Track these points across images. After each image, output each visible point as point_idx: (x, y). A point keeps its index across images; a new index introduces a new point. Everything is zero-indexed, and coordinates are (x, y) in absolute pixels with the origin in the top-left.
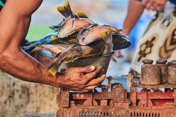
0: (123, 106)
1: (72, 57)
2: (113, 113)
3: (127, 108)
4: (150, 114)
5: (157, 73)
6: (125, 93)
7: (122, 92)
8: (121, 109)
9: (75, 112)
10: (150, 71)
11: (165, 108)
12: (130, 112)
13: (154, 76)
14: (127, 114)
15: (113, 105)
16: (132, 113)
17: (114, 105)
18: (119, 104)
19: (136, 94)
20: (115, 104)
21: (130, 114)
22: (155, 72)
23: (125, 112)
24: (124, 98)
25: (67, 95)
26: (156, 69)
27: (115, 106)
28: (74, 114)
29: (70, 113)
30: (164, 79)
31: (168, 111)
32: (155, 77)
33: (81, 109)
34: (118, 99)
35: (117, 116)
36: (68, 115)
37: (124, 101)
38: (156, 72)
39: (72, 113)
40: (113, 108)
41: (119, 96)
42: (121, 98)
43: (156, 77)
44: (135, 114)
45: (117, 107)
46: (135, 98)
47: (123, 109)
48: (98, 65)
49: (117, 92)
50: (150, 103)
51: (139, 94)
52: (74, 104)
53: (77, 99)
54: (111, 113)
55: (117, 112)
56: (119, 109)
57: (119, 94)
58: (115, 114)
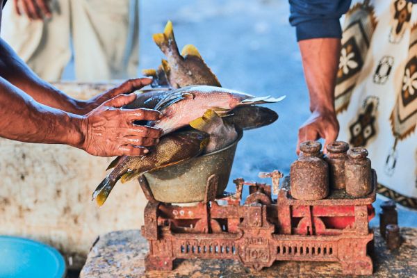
0: (260, 235)
1: (136, 170)
2: (243, 248)
3: (269, 238)
4: (313, 249)
5: (316, 179)
6: (262, 214)
7: (256, 212)
8: (258, 241)
9: (174, 245)
10: (302, 175)
11: (341, 239)
12: (276, 246)
13: (310, 185)
14: (269, 249)
15: (241, 234)
16: (278, 248)
17: (243, 233)
18: (253, 232)
19: (288, 209)
20: (246, 231)
21: (276, 250)
22: (312, 176)
23: (267, 246)
24: (260, 221)
25: (153, 220)
26: (313, 170)
27: (245, 236)
28: (172, 248)
29: (164, 248)
30: (340, 182)
31: (348, 245)
32: (312, 187)
33: (183, 241)
34: (249, 223)
35: (251, 252)
36: (160, 250)
37: (262, 226)
38: (314, 177)
39: (168, 247)
40: (244, 239)
41: (251, 218)
42: (255, 222)
43: (314, 185)
44: (284, 249)
45: (250, 236)
46: (289, 217)
47: (262, 241)
48: (202, 169)
49: (246, 211)
50: (320, 224)
51: (297, 208)
52: (170, 232)
53: (181, 218)
54: (239, 247)
55: (250, 246)
56: (252, 241)
57: (250, 215)
58: (248, 249)
